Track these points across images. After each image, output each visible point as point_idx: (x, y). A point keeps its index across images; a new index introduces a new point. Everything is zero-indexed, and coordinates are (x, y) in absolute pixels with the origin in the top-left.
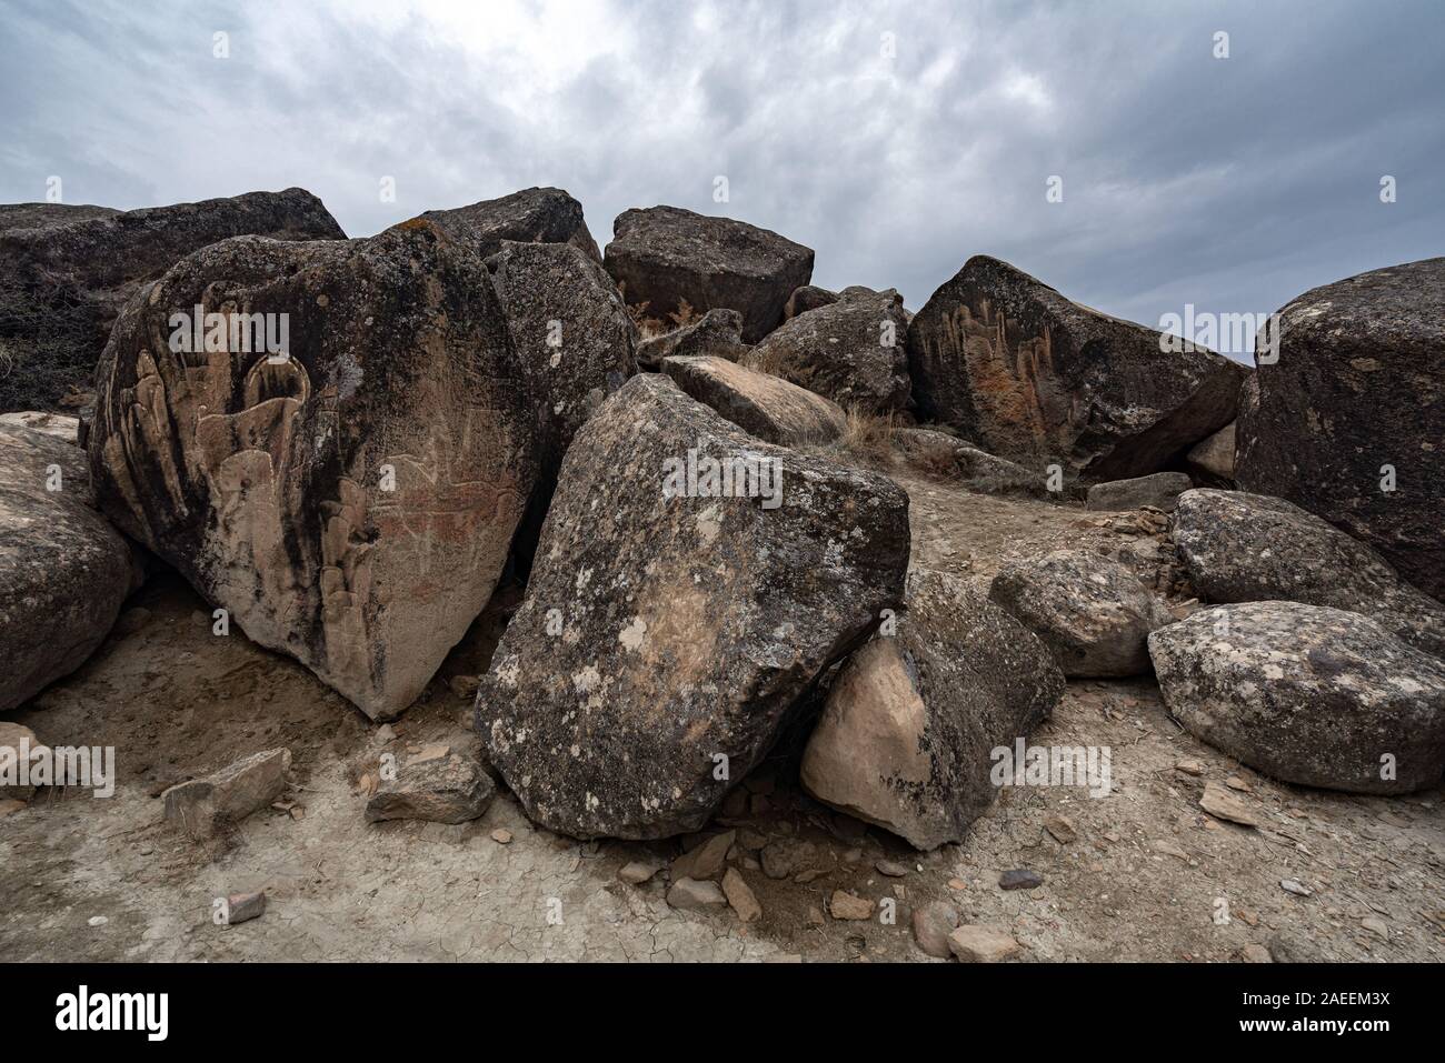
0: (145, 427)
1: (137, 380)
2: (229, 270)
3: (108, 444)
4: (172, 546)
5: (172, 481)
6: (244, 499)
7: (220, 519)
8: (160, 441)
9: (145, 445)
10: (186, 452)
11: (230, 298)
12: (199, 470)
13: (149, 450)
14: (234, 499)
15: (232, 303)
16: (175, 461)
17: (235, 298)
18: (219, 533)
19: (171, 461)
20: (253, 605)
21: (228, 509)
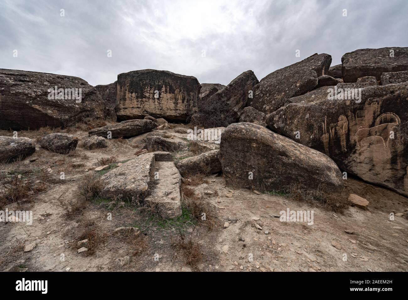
0: (338, 132)
1: (338, 121)
2: (374, 95)
3: (324, 136)
4: (336, 158)
5: (344, 143)
6: (369, 147)
7: (358, 152)
8: (343, 134)
9: (337, 135)
10: (350, 137)
11: (374, 101)
12: (355, 141)
13: (339, 136)
14: (365, 148)
15: (375, 102)
16: (346, 139)
17: (377, 101)
18: (357, 155)
19: (345, 139)
20: (367, 172)
21: (362, 149)
